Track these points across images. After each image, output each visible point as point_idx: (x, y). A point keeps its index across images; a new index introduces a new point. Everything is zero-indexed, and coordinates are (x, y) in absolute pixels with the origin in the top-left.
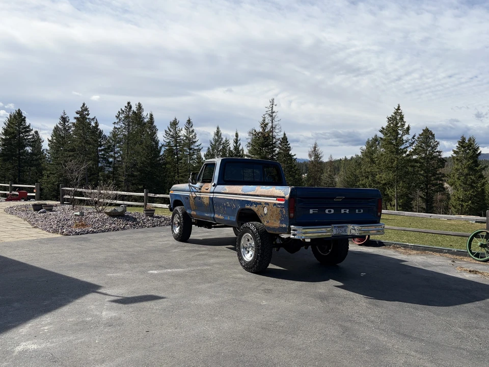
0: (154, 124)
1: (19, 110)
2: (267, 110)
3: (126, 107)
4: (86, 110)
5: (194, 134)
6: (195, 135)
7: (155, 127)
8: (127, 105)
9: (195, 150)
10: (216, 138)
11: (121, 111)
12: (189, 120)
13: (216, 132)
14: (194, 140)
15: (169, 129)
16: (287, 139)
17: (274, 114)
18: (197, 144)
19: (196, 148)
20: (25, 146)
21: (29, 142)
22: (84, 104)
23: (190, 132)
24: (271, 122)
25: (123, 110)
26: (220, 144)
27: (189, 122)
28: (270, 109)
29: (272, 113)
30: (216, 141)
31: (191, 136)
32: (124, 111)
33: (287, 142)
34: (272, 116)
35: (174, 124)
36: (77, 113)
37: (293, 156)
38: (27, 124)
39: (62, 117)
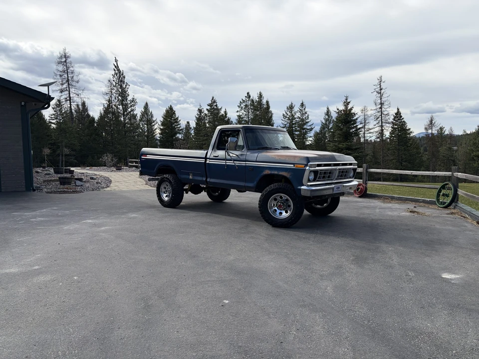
0: (270, 109)
1: (171, 106)
2: (375, 87)
3: (246, 97)
4: (215, 102)
5: (306, 115)
6: (308, 116)
7: (271, 112)
8: (246, 95)
9: (308, 129)
10: (327, 117)
11: (242, 101)
12: (302, 103)
13: (326, 112)
14: (307, 121)
15: (286, 113)
16: (400, 114)
17: (382, 91)
18: (309, 124)
19: (308, 128)
20: (176, 134)
21: (178, 130)
22: (213, 98)
23: (303, 114)
24: (379, 98)
25: (244, 99)
26: (330, 123)
27: (302, 105)
28: (379, 86)
29: (381, 89)
30: (326, 120)
31: (304, 117)
32: (244, 101)
33: (401, 117)
34: (380, 93)
35: (291, 108)
36: (208, 105)
37: (407, 130)
38: (177, 116)
39: (199, 109)
